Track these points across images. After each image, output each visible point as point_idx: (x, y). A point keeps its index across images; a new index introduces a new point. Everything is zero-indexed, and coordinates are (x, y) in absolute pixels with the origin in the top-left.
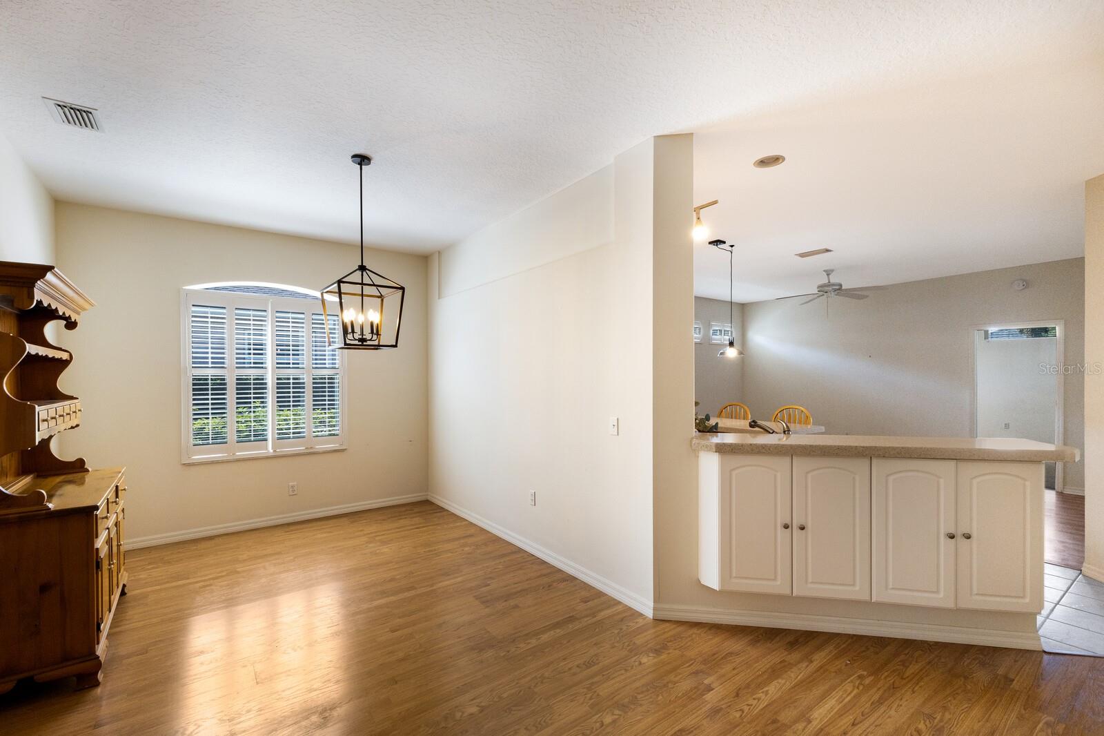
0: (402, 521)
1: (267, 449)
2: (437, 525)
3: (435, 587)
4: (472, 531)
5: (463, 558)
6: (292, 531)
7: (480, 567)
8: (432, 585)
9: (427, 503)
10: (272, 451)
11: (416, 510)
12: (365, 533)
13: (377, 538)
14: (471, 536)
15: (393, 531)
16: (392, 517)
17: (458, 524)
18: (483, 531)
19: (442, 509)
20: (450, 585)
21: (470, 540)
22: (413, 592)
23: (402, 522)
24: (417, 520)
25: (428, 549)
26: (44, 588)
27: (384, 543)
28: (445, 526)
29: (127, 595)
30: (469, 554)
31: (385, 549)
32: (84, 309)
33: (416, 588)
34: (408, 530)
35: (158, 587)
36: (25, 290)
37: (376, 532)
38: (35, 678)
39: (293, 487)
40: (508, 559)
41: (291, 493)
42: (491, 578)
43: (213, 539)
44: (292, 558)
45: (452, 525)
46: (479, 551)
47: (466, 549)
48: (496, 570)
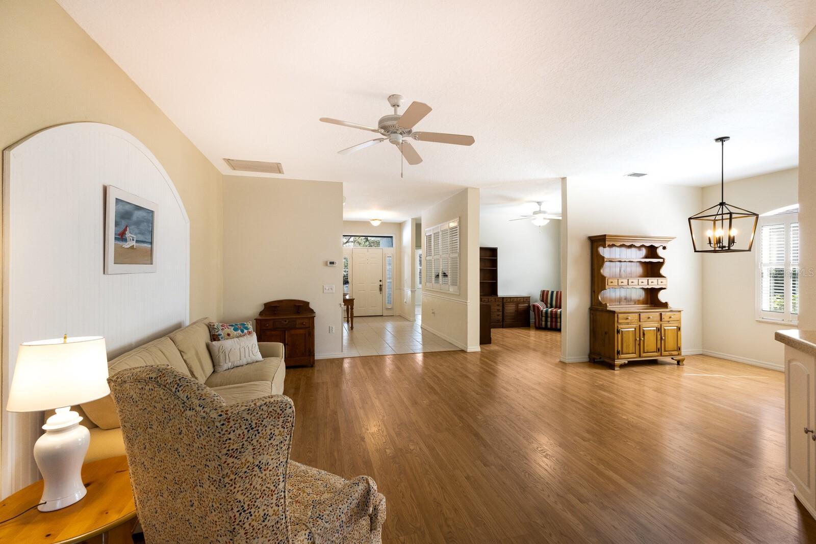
32: (668, 241)
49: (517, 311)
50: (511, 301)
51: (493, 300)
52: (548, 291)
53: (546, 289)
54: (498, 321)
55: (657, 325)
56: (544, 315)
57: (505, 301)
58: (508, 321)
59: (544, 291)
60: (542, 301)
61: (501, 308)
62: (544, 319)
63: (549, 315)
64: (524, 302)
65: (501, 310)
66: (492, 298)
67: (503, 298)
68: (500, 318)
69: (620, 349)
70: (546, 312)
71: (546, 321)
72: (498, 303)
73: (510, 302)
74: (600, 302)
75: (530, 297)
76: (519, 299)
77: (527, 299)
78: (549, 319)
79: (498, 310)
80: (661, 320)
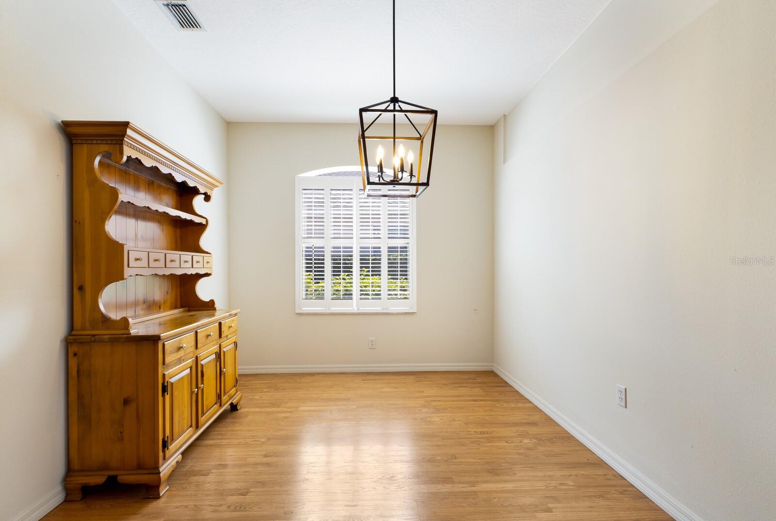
0: (461, 389)
1: (352, 307)
2: (497, 401)
3: (475, 489)
4: (536, 418)
5: (520, 454)
6: (368, 380)
7: (539, 474)
8: (473, 484)
9: (492, 374)
10: (356, 309)
11: (479, 380)
12: (425, 394)
13: (433, 404)
14: (534, 424)
15: (450, 399)
16: (453, 383)
17: (520, 405)
18: (549, 421)
19: (505, 384)
20: (496, 492)
21: (533, 430)
22: (449, 486)
23: (462, 391)
24: (477, 391)
25: (480, 430)
26: (126, 402)
27: (437, 410)
28: (505, 405)
29: (239, 411)
30: (528, 449)
31: (436, 418)
32: (217, 186)
33: (453, 482)
34: (464, 401)
35: (258, 410)
36: (118, 146)
37: (435, 396)
38: (118, 478)
39: (372, 341)
40: (582, 472)
41: (371, 347)
42: (555, 499)
43: (314, 375)
44: (354, 407)
45: (513, 405)
46: (541, 449)
47: (526, 441)
48: (563, 487)
55: (215, 348)
69: (168, 433)
74: (103, 316)
80: (220, 336)
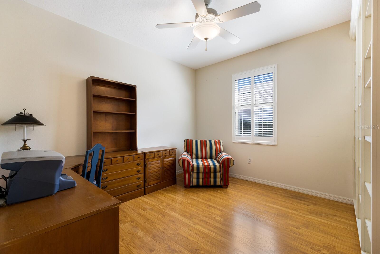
49: (162, 168)
50: (156, 156)
51: (131, 158)
52: (192, 141)
53: (190, 138)
54: (138, 186)
56: (195, 170)
57: (147, 157)
58: (151, 183)
59: (188, 141)
60: (187, 151)
61: (141, 168)
62: (195, 175)
63: (201, 170)
64: (169, 156)
65: (142, 171)
66: (129, 156)
67: (145, 154)
68: (141, 182)
70: (198, 165)
71: (198, 178)
72: (137, 162)
73: (154, 157)
75: (175, 149)
76: (164, 152)
77: (172, 152)
78: (201, 175)
79: (138, 171)
